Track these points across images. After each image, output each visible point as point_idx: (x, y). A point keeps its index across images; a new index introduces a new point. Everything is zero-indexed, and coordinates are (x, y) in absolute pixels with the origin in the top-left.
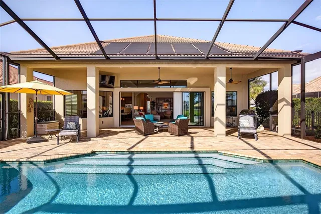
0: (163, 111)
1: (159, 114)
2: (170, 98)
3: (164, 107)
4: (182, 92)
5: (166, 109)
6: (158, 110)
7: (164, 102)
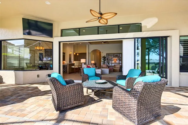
0: (113, 65)
1: (109, 67)
2: (119, 54)
3: (113, 62)
4: (135, 38)
5: (115, 63)
6: (109, 64)
7: (114, 57)
